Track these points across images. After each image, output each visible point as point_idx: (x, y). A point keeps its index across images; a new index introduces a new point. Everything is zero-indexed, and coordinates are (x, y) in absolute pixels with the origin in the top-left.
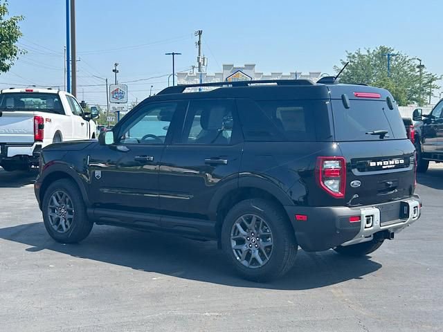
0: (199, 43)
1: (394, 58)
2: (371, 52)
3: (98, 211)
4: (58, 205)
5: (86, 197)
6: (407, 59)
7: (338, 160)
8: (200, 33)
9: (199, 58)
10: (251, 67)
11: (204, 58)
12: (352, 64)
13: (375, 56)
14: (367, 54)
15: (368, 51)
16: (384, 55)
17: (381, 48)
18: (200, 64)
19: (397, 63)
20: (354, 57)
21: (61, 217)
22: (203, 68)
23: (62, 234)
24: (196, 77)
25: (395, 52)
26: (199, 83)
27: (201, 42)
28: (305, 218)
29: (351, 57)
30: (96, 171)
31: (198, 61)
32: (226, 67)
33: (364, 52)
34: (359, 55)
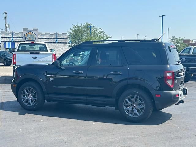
0: (6, 18)
1: (92, 28)
2: (83, 25)
3: (51, 96)
4: (27, 93)
5: (44, 89)
6: (98, 29)
7: (171, 72)
8: (6, 13)
9: (6, 25)
10: (36, 30)
11: (8, 25)
12: (75, 30)
13: (84, 27)
14: (81, 26)
15: (81, 25)
16: (88, 27)
17: (87, 24)
18: (6, 27)
19: (93, 30)
20: (75, 27)
21: (29, 99)
22: (8, 29)
23: (30, 106)
24: (10, 33)
25: (92, 26)
26: (11, 36)
27: (7, 17)
28: (159, 96)
29: (74, 27)
30: (51, 78)
31: (6, 26)
32: (24, 29)
33: (80, 25)
34: (78, 26)
